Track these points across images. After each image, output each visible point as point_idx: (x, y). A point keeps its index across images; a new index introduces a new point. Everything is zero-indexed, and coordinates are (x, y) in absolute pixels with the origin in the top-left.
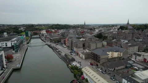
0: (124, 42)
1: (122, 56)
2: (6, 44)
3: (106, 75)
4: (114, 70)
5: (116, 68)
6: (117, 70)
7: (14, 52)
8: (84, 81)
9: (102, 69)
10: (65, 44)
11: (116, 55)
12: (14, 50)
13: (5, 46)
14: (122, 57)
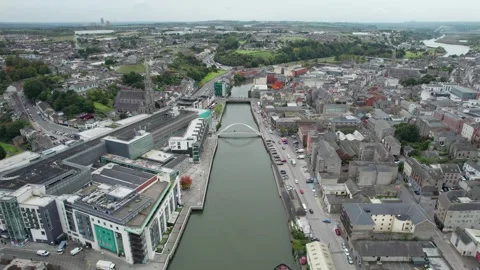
0: (473, 173)
1: (412, 231)
2: (179, 144)
3: (353, 266)
4: (379, 259)
5: (383, 258)
6: (384, 262)
7: (191, 160)
8: (304, 268)
9: (351, 251)
10: (305, 146)
11: (399, 226)
12: (191, 156)
13: (176, 149)
14: (412, 234)
